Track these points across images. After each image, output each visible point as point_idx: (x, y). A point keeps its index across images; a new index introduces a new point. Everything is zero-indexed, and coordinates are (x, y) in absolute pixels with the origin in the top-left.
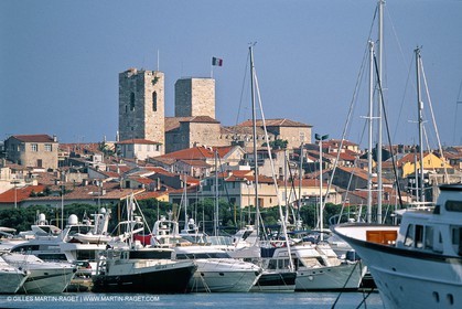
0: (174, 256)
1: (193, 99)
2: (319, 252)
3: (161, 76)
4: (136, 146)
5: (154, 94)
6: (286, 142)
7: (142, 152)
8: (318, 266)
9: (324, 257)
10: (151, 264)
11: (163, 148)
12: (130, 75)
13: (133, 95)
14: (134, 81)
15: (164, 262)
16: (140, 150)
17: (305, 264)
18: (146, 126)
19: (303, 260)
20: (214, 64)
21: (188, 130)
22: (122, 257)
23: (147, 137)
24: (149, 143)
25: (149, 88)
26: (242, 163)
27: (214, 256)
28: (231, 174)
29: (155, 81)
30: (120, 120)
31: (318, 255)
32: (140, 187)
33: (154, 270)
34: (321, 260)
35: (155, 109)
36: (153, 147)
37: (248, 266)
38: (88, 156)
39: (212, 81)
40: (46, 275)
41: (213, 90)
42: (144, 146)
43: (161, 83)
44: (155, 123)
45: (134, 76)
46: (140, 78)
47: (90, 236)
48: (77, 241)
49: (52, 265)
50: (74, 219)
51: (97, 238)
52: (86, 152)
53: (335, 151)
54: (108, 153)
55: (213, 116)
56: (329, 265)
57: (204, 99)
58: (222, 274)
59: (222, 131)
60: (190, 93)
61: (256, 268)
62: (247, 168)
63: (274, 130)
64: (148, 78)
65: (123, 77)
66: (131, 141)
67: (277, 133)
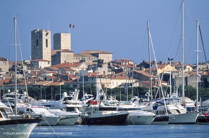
0: (117, 109)
1: (62, 42)
2: (178, 108)
3: (49, 32)
4: (40, 62)
5: (47, 40)
6: (103, 60)
7: (42, 65)
8: (177, 113)
9: (179, 109)
10: (109, 113)
11: (50, 63)
12: (36, 32)
13: (37, 40)
14: (38, 34)
15: (114, 112)
16: (41, 64)
17: (172, 113)
18: (43, 54)
19: (170, 111)
20: (70, 27)
21: (60, 56)
22: (96, 110)
23: (44, 58)
24: (45, 61)
25: (44, 38)
26: (88, 69)
27: (134, 109)
28: (91, 74)
29: (47, 34)
30: (32, 51)
31: (177, 109)
32: (51, 80)
33: (111, 115)
34: (178, 111)
35: (47, 46)
36: (47, 63)
37: (150, 114)
38: (20, 67)
39: (69, 34)
40: (67, 118)
41: (70, 38)
42: (43, 62)
43: (49, 35)
44: (47, 52)
45: (38, 32)
46: (40, 33)
47: (72, 101)
48: (67, 103)
49: (70, 114)
50: (65, 94)
51: (75, 102)
52: (20, 65)
53: (124, 64)
54: (28, 65)
55: (70, 49)
56: (182, 113)
57: (66, 42)
58: (139, 117)
59: (74, 56)
60: (60, 39)
61: (154, 114)
62: (91, 71)
63: (96, 55)
64: (44, 33)
65: (33, 33)
66: (37, 60)
67: (98, 57)
